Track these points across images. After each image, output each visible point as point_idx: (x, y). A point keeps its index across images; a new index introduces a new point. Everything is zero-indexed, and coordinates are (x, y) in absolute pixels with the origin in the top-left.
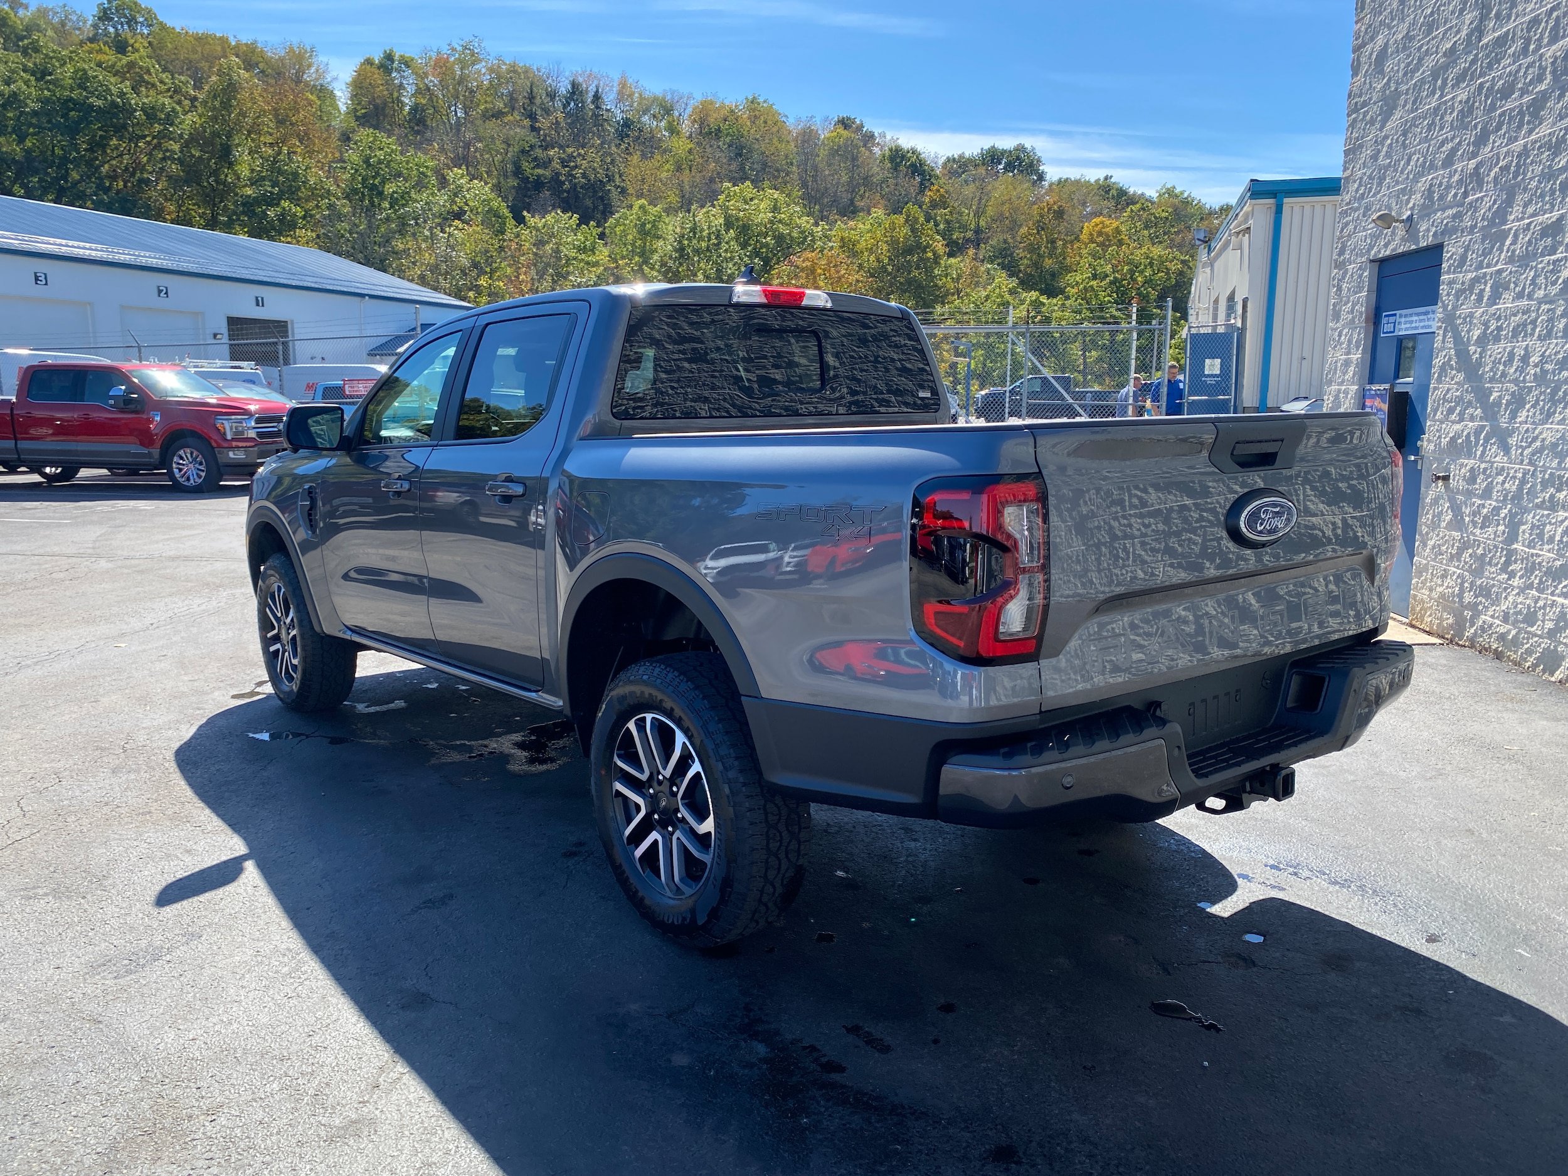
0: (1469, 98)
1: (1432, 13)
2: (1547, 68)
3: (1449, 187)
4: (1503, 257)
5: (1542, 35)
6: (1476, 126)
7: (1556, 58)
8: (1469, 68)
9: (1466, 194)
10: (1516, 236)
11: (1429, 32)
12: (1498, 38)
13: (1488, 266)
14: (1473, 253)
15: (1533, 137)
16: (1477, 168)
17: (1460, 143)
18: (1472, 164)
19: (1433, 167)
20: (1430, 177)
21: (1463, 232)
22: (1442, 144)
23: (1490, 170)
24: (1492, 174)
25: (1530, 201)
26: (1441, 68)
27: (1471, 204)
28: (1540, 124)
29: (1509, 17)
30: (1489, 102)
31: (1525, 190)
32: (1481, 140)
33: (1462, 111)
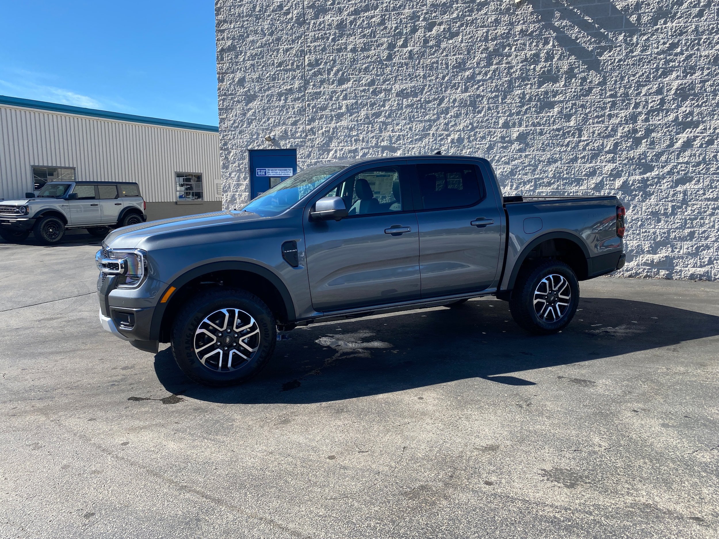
0: (302, 107)
1: (274, 74)
2: (342, 106)
3: (296, 132)
4: (329, 156)
5: (338, 97)
6: (308, 116)
7: (347, 105)
8: (301, 97)
9: (306, 136)
10: (336, 152)
11: (274, 79)
12: (316, 92)
13: (323, 158)
14: (314, 153)
15: (338, 124)
16: (311, 128)
17: (300, 119)
18: (309, 127)
19: (284, 124)
20: (284, 127)
21: (307, 146)
22: (289, 118)
23: (319, 130)
24: (320, 132)
25: (341, 142)
26: (284, 93)
27: (310, 139)
28: (341, 121)
29: (320, 87)
30: (314, 110)
31: (338, 139)
32: (312, 120)
33: (300, 110)
